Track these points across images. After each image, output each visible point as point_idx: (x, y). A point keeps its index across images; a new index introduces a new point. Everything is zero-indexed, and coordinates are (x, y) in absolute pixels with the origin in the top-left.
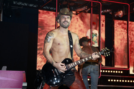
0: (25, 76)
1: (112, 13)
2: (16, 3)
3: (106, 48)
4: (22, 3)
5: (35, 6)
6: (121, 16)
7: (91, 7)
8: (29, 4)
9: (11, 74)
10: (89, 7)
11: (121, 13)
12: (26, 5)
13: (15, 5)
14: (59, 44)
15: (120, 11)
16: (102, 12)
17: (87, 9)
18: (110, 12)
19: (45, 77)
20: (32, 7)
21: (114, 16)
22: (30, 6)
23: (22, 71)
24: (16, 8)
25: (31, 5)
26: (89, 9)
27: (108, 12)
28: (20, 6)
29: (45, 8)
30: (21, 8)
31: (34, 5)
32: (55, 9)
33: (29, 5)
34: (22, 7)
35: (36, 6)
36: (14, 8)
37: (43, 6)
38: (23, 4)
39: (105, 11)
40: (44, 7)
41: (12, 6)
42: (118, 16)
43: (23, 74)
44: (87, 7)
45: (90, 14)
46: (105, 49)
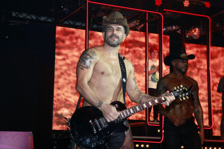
0: (33, 141)
1: (181, 31)
2: (17, 15)
3: (182, 86)
4: (26, 15)
5: (50, 20)
6: (196, 36)
7: (146, 21)
8: (40, 16)
9: (7, 137)
10: (143, 21)
11: (196, 32)
12: (34, 17)
13: (15, 18)
14: (103, 73)
15: (194, 28)
16: (165, 31)
17: (139, 25)
18: (178, 30)
19: (77, 133)
20: (45, 22)
21: (185, 36)
22: (41, 20)
23: (26, 132)
24: (17, 24)
25: (43, 19)
26: (142, 25)
27: (175, 31)
28: (24, 19)
29: (66, 23)
30: (26, 23)
31: (48, 18)
32: (84, 25)
33: (39, 18)
34: (28, 21)
35: (52, 20)
36: (13, 24)
37: (63, 20)
38: (29, 17)
39: (169, 28)
40: (65, 21)
41: (10, 21)
42: (191, 37)
43: (29, 137)
44: (140, 22)
45: (144, 33)
46: (180, 88)
